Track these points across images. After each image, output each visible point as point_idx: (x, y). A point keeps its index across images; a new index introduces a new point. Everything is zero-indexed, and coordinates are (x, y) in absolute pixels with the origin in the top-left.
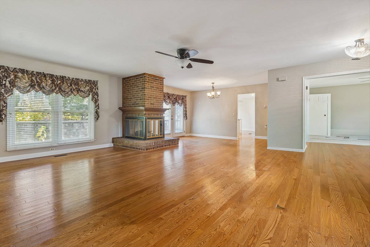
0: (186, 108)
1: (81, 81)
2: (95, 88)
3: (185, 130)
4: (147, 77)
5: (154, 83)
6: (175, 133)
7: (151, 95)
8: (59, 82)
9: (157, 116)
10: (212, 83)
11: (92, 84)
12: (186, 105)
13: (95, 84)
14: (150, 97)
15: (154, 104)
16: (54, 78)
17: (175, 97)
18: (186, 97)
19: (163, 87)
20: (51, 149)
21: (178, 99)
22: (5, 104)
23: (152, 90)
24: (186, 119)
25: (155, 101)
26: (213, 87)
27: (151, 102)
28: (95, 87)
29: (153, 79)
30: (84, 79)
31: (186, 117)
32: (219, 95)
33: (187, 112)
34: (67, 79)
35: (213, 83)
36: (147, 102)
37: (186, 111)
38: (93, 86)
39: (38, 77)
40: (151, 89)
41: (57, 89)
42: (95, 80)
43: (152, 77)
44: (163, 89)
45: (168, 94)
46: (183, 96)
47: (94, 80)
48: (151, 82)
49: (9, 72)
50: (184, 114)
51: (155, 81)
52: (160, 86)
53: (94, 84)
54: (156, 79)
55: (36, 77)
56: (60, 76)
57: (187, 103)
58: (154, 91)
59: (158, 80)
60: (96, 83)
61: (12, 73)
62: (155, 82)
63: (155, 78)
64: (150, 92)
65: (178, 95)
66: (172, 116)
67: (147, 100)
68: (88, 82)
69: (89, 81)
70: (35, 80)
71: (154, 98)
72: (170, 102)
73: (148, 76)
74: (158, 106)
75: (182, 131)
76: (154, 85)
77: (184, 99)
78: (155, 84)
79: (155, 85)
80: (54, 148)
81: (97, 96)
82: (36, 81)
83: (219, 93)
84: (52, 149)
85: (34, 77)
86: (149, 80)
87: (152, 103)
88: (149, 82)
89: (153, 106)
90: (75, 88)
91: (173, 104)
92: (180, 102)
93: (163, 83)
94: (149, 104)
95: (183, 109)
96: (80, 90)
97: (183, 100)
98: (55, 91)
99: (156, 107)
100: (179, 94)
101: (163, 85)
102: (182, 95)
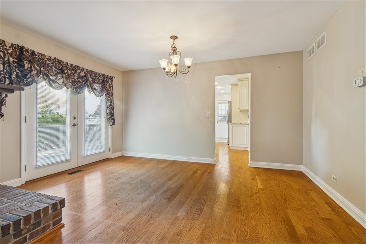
0: (112, 101)
3: (110, 146)
6: (85, 157)
12: (112, 95)
17: (82, 74)
18: (111, 78)
21: (91, 80)
24: (114, 124)
26: (174, 47)
31: (114, 119)
32: (189, 67)
33: (115, 110)
35: (174, 38)
37: (113, 108)
45: (60, 62)
46: (103, 75)
50: (107, 114)
57: (114, 92)
65: (92, 71)
66: (75, 118)
72: (65, 84)
75: (103, 150)
77: (107, 82)
83: (188, 62)
91: (76, 88)
92: (97, 88)
95: (106, 104)
97: (104, 84)
100: (95, 71)
102: (102, 72)
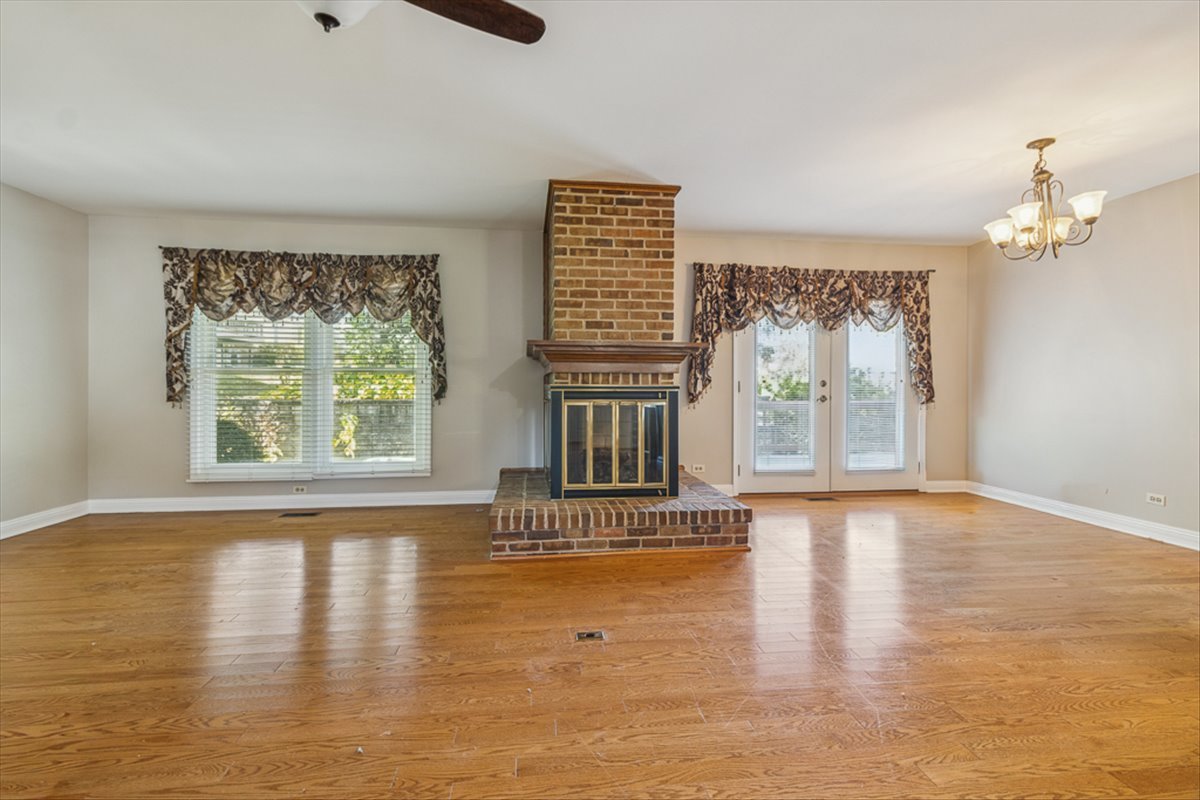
0: (923, 338)
1: (376, 264)
2: (425, 282)
3: (922, 459)
4: (568, 199)
5: (610, 222)
6: (848, 473)
7: (589, 284)
8: (308, 274)
9: (631, 384)
10: (1031, 145)
11: (416, 267)
12: (926, 320)
13: (425, 267)
14: (584, 294)
15: (610, 325)
16: (295, 265)
17: (840, 285)
18: (923, 277)
19: (671, 234)
20: (295, 488)
21: (861, 292)
22: (176, 351)
23: (598, 258)
24: (930, 399)
25: (615, 309)
26: (1043, 172)
27: (594, 314)
28: (423, 280)
29: (602, 201)
30: (386, 253)
31: (930, 387)
32: (1091, 221)
33: (933, 361)
34: (334, 263)
35: (1041, 144)
36: (568, 318)
37: (928, 358)
38: (418, 276)
39: (253, 267)
40: (593, 252)
41: (301, 297)
42: (428, 252)
43: (600, 195)
44: (672, 244)
46: (898, 274)
47: (425, 254)
48: (590, 221)
49: (186, 263)
50: (909, 372)
51: (615, 212)
52: (649, 234)
53: (419, 269)
54: (621, 202)
55: (247, 268)
56: (314, 255)
57: (933, 312)
58: (610, 263)
59: (639, 203)
60: (429, 265)
61: (192, 265)
62: (615, 218)
63: (615, 197)
64: (584, 267)
65: (863, 273)
66: (824, 384)
67: (568, 310)
68: (404, 263)
69: (406, 257)
70: (243, 278)
71: (612, 295)
72: (801, 315)
73: (573, 190)
74: (640, 336)
75: (899, 465)
76: (609, 232)
77: (910, 289)
78: (615, 227)
79: (619, 233)
80: (305, 488)
81: (429, 312)
82: (245, 281)
83: (1086, 205)
84: (300, 487)
85: (241, 269)
86: (576, 210)
87: (599, 319)
88: (579, 221)
89: (607, 336)
90: (353, 290)
91: (825, 320)
92: (879, 310)
93: (672, 214)
94: (578, 325)
95: (906, 347)
96: (370, 294)
97: (901, 298)
98: (296, 306)
99: (622, 336)
100: (873, 269)
101: (672, 224)
